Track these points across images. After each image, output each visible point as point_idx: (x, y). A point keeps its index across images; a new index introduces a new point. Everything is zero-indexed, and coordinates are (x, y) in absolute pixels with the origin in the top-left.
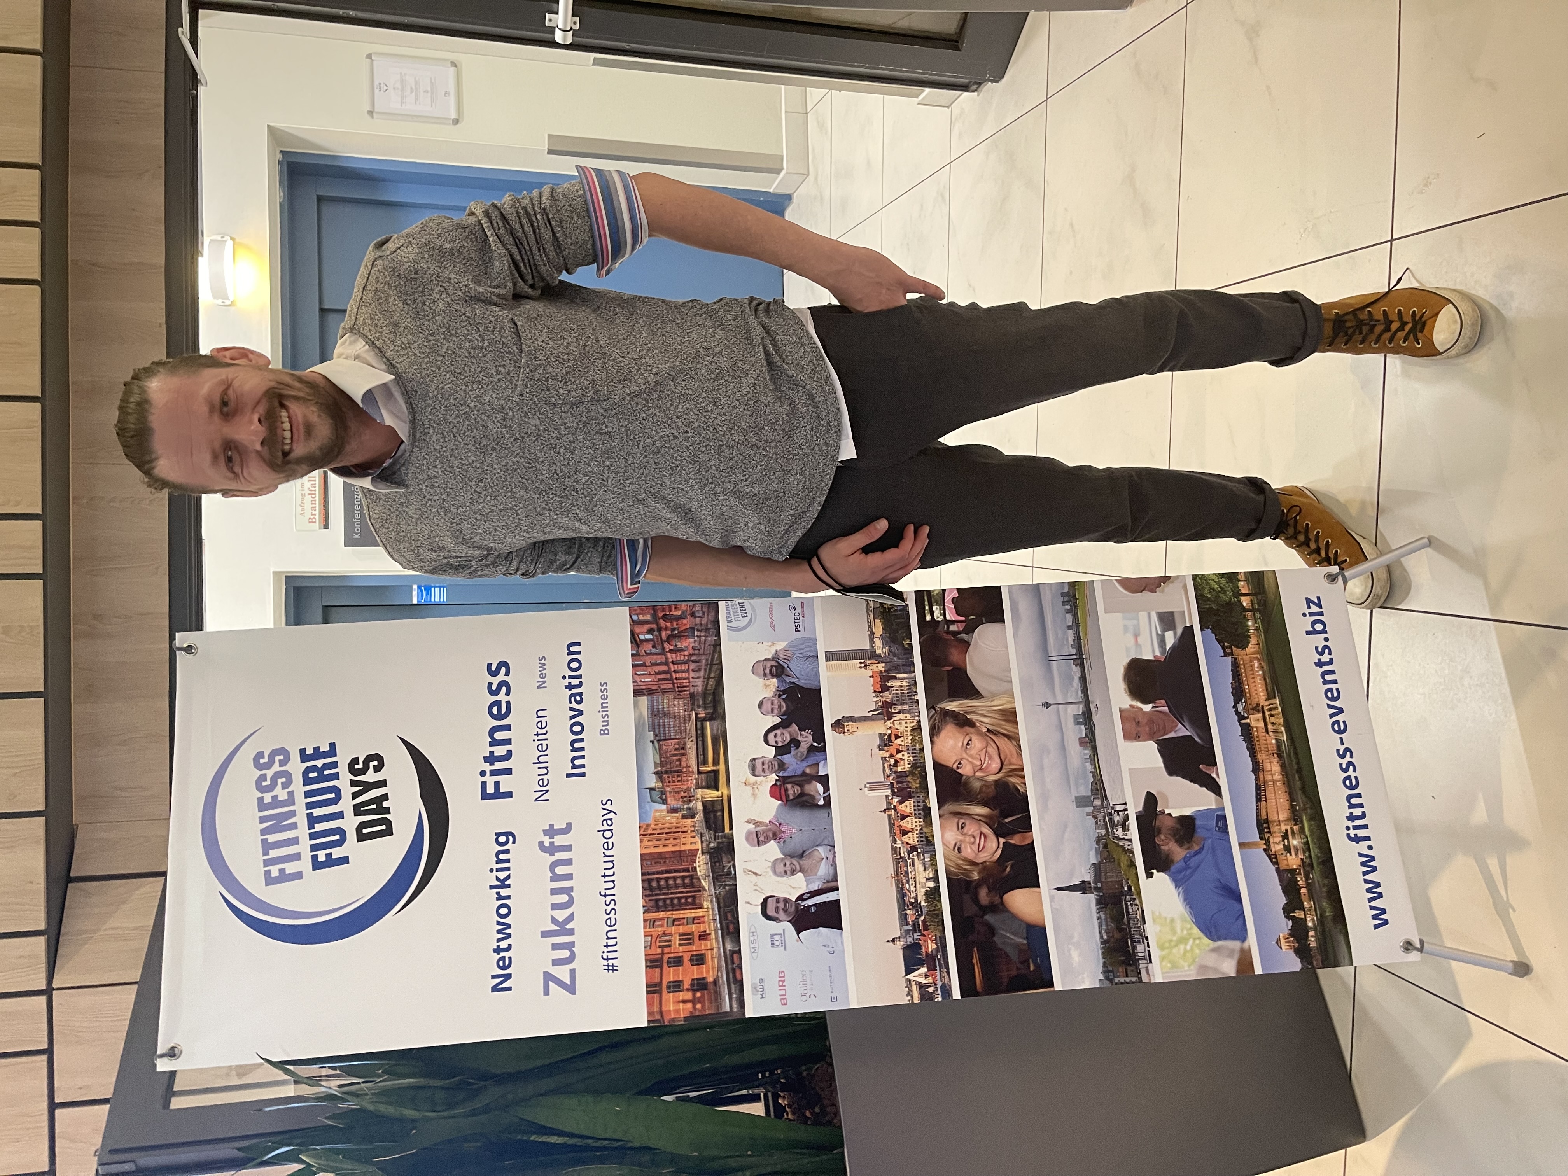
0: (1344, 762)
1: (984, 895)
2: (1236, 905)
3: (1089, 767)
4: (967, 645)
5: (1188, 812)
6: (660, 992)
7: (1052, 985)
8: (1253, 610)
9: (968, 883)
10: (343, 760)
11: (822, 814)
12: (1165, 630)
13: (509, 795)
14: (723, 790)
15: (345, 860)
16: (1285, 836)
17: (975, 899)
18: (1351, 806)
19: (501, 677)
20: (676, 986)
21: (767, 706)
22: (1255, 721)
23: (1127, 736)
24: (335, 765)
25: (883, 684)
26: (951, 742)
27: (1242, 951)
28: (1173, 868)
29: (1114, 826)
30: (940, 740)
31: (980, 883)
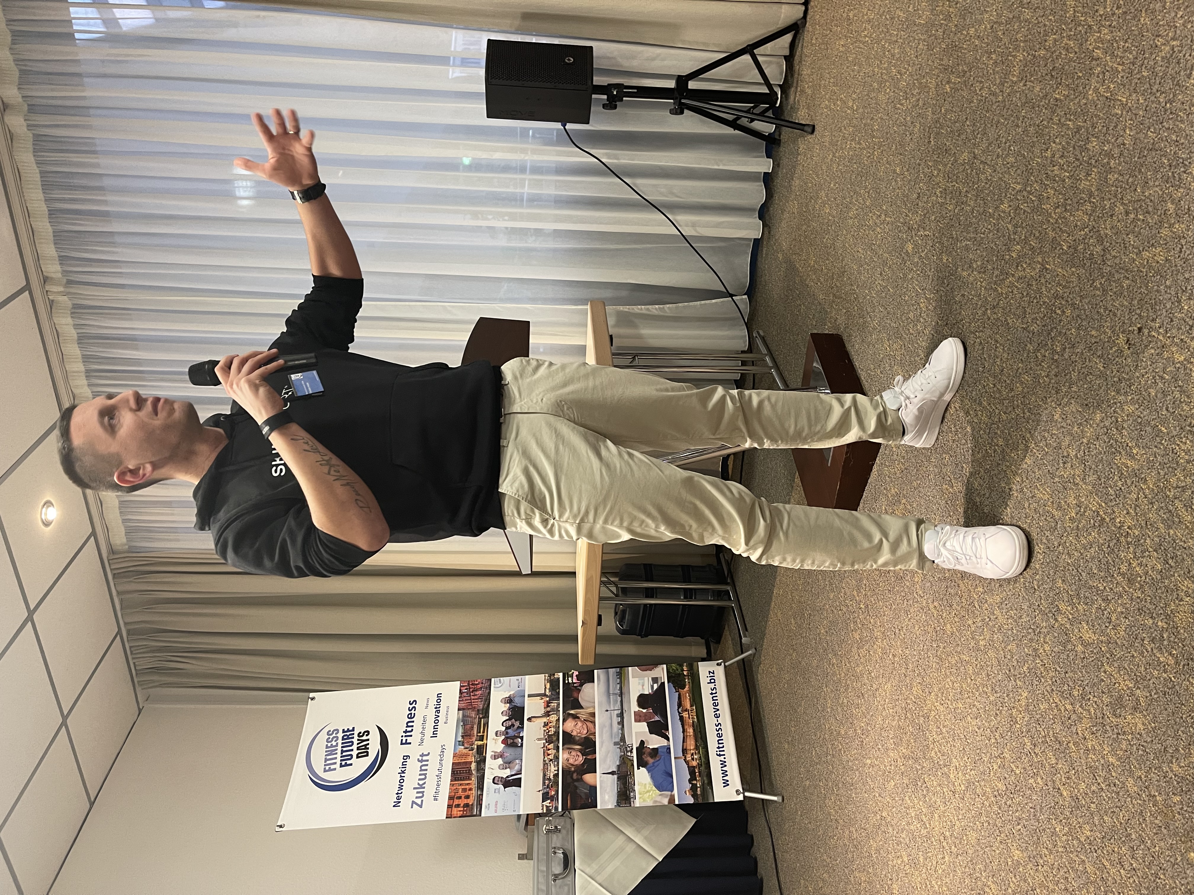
0: (718, 728)
1: (575, 776)
2: (670, 779)
3: (620, 731)
4: (580, 690)
5: (656, 746)
6: (452, 808)
7: (596, 807)
8: (688, 676)
9: (570, 771)
10: (356, 733)
11: (519, 749)
12: (654, 683)
13: (410, 743)
14: (485, 741)
15: (351, 765)
16: (692, 755)
17: (572, 777)
18: (719, 743)
19: (414, 705)
20: (458, 806)
21: (504, 713)
22: (685, 715)
23: (636, 721)
24: (353, 734)
25: (548, 705)
26: (570, 724)
27: (671, 795)
28: (648, 766)
29: (627, 752)
30: (566, 723)
31: (574, 772)
